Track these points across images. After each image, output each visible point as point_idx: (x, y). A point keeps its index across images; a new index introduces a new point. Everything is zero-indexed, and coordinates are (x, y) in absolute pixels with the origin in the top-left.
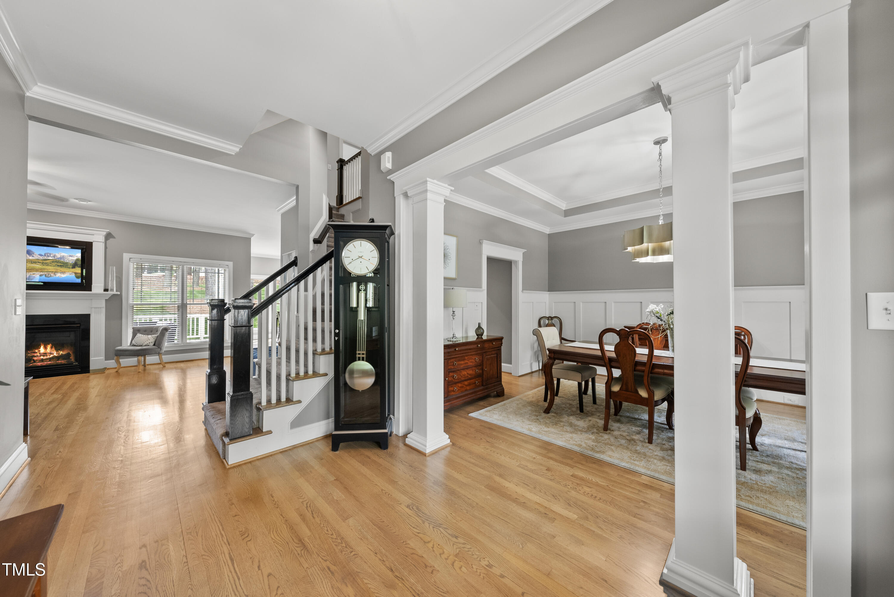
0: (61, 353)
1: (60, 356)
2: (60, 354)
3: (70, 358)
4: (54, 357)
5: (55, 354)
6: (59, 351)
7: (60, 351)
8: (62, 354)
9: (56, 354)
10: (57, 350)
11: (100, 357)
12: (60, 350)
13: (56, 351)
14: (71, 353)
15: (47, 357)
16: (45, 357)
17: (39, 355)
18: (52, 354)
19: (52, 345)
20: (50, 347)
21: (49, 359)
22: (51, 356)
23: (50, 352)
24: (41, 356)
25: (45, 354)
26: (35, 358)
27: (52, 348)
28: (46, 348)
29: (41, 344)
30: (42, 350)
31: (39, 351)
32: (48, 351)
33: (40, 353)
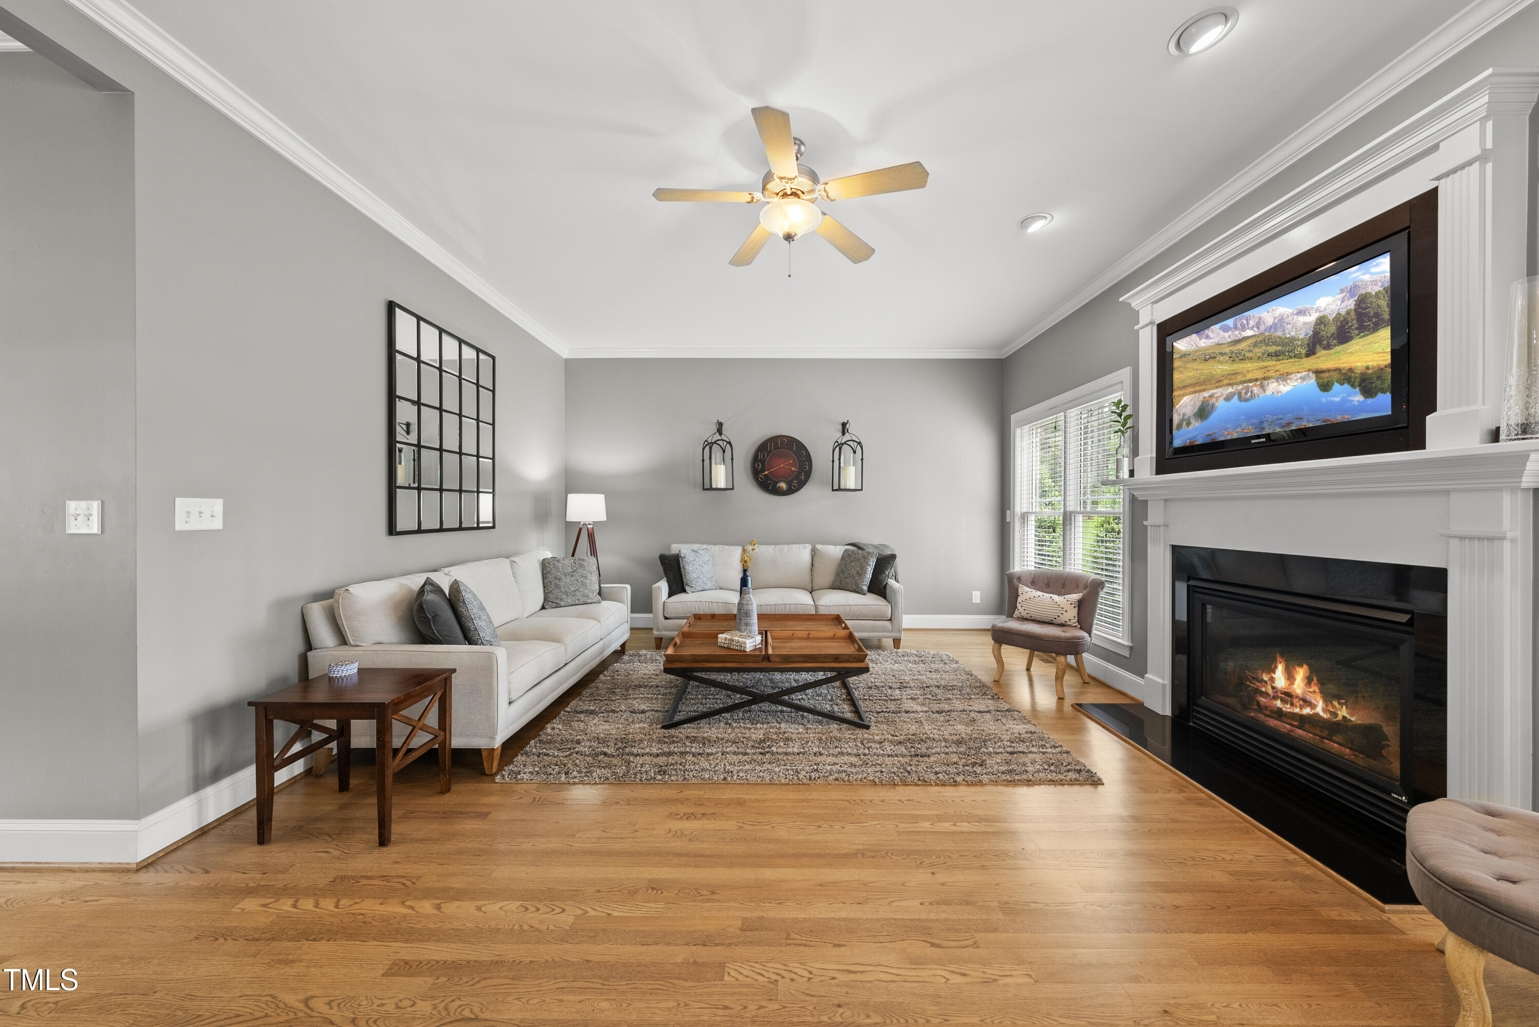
0: (1343, 712)
1: (1337, 724)
2: (1340, 718)
4: (1318, 719)
5: (1320, 708)
6: (1335, 703)
7: (1339, 704)
8: (1344, 717)
9: (1324, 710)
10: (1328, 697)
12: (1338, 697)
13: (1325, 701)
15: (1297, 710)
16: (1287, 708)
17: (1270, 691)
18: (1313, 706)
19: (1305, 666)
20: (1301, 674)
21: (1304, 721)
22: (1307, 711)
23: (1304, 693)
24: (1275, 698)
25: (1288, 696)
26: (1262, 700)
27: (1309, 681)
28: (1290, 677)
29: (1279, 659)
30: (1280, 678)
31: (1272, 680)
32: (1299, 686)
33: (1273, 688)
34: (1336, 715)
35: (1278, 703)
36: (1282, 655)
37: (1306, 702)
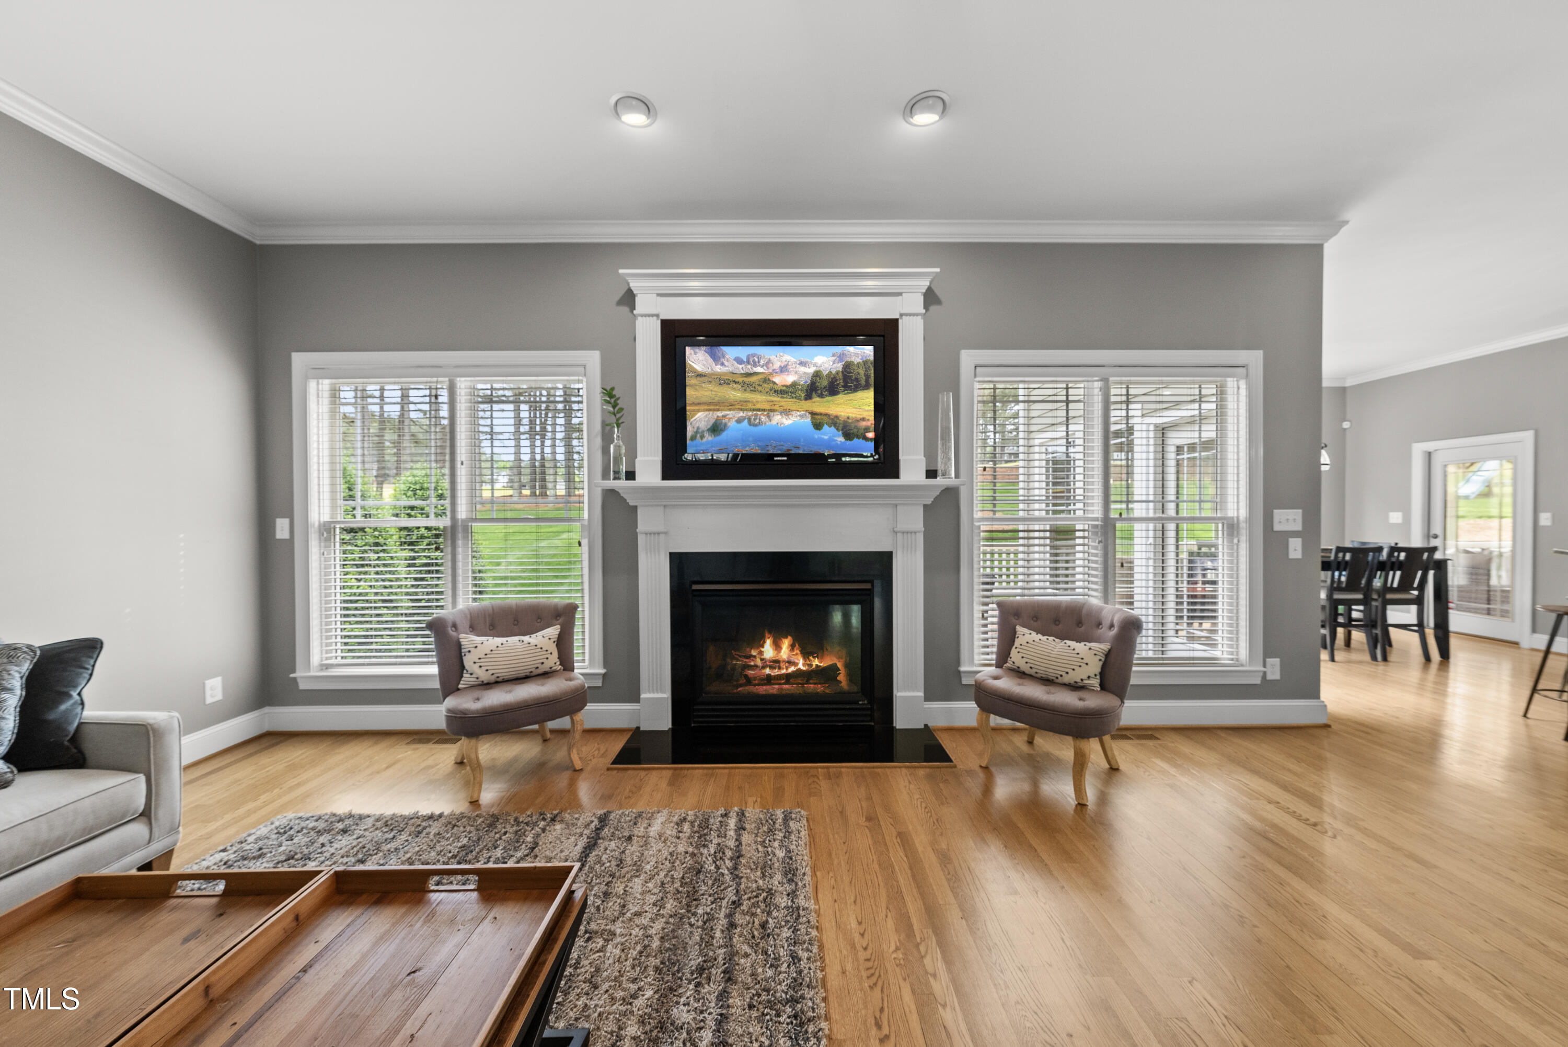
0: (816, 662)
1: (813, 671)
2: (814, 666)
3: (838, 678)
4: (799, 673)
5: (800, 665)
6: (811, 658)
7: (814, 657)
8: (817, 665)
9: (804, 665)
10: (806, 654)
11: (913, 691)
12: (812, 654)
13: (804, 658)
14: (839, 665)
15: (784, 671)
16: (776, 672)
17: (759, 663)
18: (795, 664)
19: (790, 638)
20: (786, 643)
21: (788, 678)
22: (792, 669)
23: (789, 656)
24: (764, 667)
25: (776, 663)
26: (751, 672)
27: (792, 647)
28: (777, 646)
29: (767, 635)
30: (768, 651)
31: (761, 653)
32: (785, 653)
33: (762, 660)
34: (811, 665)
35: (768, 671)
36: (770, 632)
37: (791, 663)
